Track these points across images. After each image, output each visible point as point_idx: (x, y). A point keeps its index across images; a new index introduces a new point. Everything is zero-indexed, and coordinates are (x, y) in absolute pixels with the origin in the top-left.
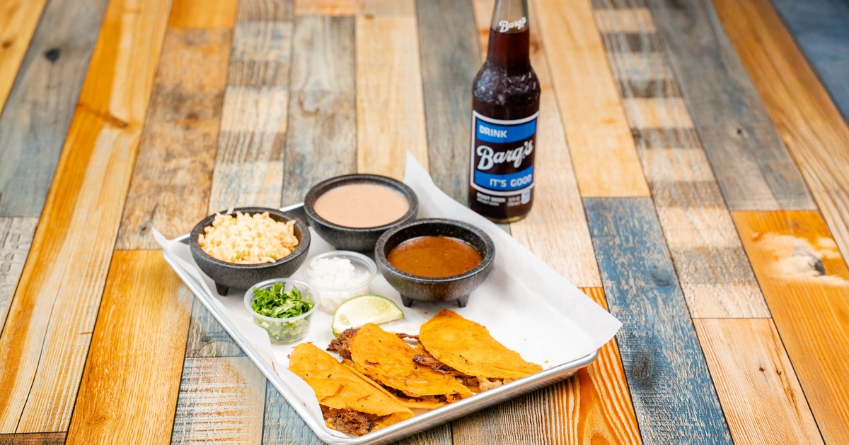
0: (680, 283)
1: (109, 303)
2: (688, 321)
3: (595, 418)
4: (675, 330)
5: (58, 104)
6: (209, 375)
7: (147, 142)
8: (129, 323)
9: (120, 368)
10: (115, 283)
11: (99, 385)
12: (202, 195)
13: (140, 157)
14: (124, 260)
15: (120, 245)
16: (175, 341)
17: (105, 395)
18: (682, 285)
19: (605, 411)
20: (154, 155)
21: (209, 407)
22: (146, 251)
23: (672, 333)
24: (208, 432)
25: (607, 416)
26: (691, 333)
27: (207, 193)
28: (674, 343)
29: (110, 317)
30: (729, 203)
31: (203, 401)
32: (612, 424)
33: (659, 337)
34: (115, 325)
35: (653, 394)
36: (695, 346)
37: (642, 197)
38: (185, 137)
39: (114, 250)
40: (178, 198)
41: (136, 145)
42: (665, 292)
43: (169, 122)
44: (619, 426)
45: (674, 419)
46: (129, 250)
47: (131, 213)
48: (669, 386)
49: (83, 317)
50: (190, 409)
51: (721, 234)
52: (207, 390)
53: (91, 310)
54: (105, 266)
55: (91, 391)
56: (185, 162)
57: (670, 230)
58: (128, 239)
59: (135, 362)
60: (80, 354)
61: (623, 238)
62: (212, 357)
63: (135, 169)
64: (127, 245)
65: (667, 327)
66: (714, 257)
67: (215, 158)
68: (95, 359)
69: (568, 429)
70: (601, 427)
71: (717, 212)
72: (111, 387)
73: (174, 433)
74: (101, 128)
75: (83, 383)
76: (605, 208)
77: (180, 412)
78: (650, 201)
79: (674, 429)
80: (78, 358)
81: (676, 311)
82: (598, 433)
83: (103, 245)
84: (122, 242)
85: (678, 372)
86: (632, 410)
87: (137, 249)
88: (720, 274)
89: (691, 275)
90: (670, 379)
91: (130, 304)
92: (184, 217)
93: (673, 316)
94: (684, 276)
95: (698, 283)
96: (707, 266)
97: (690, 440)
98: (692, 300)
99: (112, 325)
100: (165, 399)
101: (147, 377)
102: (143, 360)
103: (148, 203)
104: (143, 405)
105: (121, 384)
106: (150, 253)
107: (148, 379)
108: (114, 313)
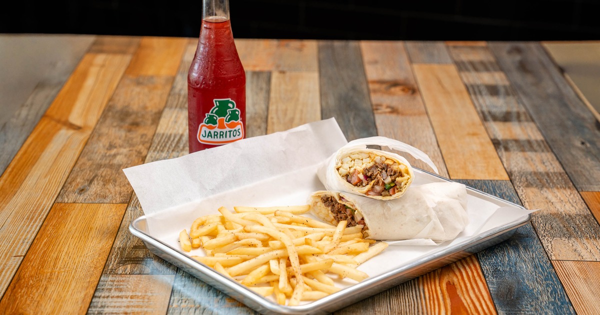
1: (43, 237)
4: (535, 267)
5: (28, 115)
6: (121, 287)
7: (95, 138)
8: (58, 250)
9: (44, 280)
10: (51, 224)
11: (23, 291)
13: (87, 147)
16: (95, 263)
17: (26, 298)
20: (100, 147)
21: (117, 309)
22: (80, 205)
23: (533, 269)
29: (42, 246)
30: (577, 187)
31: (113, 304)
34: (45, 252)
35: (517, 311)
37: (502, 180)
38: (126, 136)
39: (54, 202)
40: (114, 172)
41: (86, 139)
43: (115, 127)
46: (67, 203)
47: (74, 180)
48: (532, 306)
49: (19, 245)
50: (100, 309)
52: (118, 297)
53: (26, 241)
54: (45, 212)
55: (14, 295)
56: (124, 151)
57: (528, 202)
58: (67, 196)
59: (58, 276)
60: (10, 270)
62: (126, 274)
63: (82, 154)
64: (66, 200)
65: (528, 265)
67: (148, 149)
68: (23, 274)
72: (33, 293)
74: (60, 129)
75: (9, 289)
77: (91, 312)
78: (510, 183)
80: (9, 273)
81: (536, 254)
83: (46, 199)
84: (62, 198)
85: (540, 297)
87: (74, 203)
90: (532, 301)
91: (61, 237)
92: (117, 184)
93: (533, 258)
94: (541, 232)
95: (554, 237)
99: (43, 251)
100: (80, 302)
101: (66, 286)
102: (65, 275)
103: (88, 175)
104: (59, 306)
105: (42, 291)
106: (84, 205)
107: (67, 288)
108: (45, 243)
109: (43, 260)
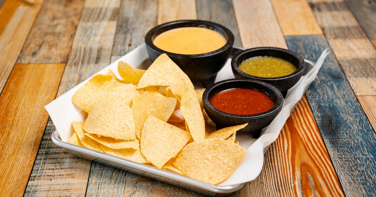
0: (346, 77)
1: (7, 91)
2: (354, 98)
3: (301, 153)
4: (346, 102)
7: (43, 12)
8: (18, 101)
9: (7, 127)
10: (13, 81)
12: (70, 36)
13: (38, 19)
14: (20, 69)
15: (19, 62)
16: (44, 112)
18: (348, 78)
19: (308, 149)
20: (46, 19)
21: (59, 149)
22: (33, 65)
23: (345, 104)
24: (57, 164)
25: (309, 152)
26: (357, 104)
27: (72, 36)
28: (347, 110)
29: (6, 99)
30: (370, 36)
32: (313, 157)
33: (337, 106)
34: (8, 104)
35: (337, 139)
36: (360, 111)
37: (318, 35)
39: (15, 64)
40: (56, 38)
42: (338, 82)
44: (318, 158)
45: (352, 153)
46: (24, 64)
47: (29, 45)
48: (347, 134)
50: (47, 150)
51: (367, 52)
54: (8, 72)
56: (63, 21)
57: (337, 50)
58: (24, 58)
59: (17, 124)
61: (310, 55)
63: (34, 25)
64: (23, 61)
65: (342, 101)
66: (364, 63)
67: (79, 20)
69: (285, 160)
70: (306, 159)
71: (363, 41)
73: (35, 165)
74: (18, 6)
76: (297, 40)
77: (41, 152)
78: (323, 37)
79: (353, 160)
81: (346, 92)
82: (304, 163)
83: (9, 61)
84: (21, 60)
85: (352, 126)
86: (325, 148)
87: (29, 63)
88: (369, 72)
89: (352, 73)
90: (347, 130)
91: (20, 91)
92: (58, 47)
93: (344, 95)
94: (348, 74)
95: (357, 77)
96: (361, 68)
97: (365, 166)
98: (355, 86)
99: (7, 103)
100: (33, 145)
101: (23, 132)
102: (22, 123)
103: (38, 41)
104: (18, 148)
105: (6, 136)
106: (36, 65)
107: (23, 133)
108: (9, 97)
109: (7, 110)
